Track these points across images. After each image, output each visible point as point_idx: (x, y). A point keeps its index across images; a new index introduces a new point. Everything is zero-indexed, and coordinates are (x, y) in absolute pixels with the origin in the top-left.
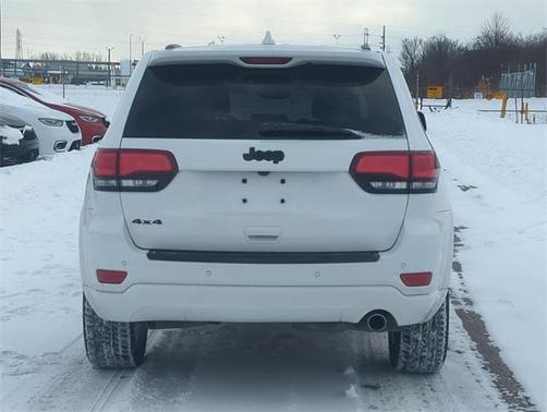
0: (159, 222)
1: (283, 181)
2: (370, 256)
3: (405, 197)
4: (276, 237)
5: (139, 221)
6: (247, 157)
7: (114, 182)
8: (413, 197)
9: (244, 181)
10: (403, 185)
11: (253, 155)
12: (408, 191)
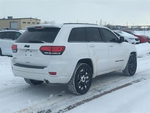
0: (16, 58)
1: (31, 51)
2: (42, 68)
3: (50, 56)
6: (25, 46)
8: (52, 56)
9: (26, 51)
10: (47, 53)
11: (26, 46)
12: (52, 54)
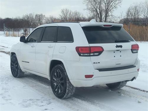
0: (99, 63)
4: (120, 64)
5: (95, 63)
7: (89, 54)
9: (114, 52)
11: (117, 46)
